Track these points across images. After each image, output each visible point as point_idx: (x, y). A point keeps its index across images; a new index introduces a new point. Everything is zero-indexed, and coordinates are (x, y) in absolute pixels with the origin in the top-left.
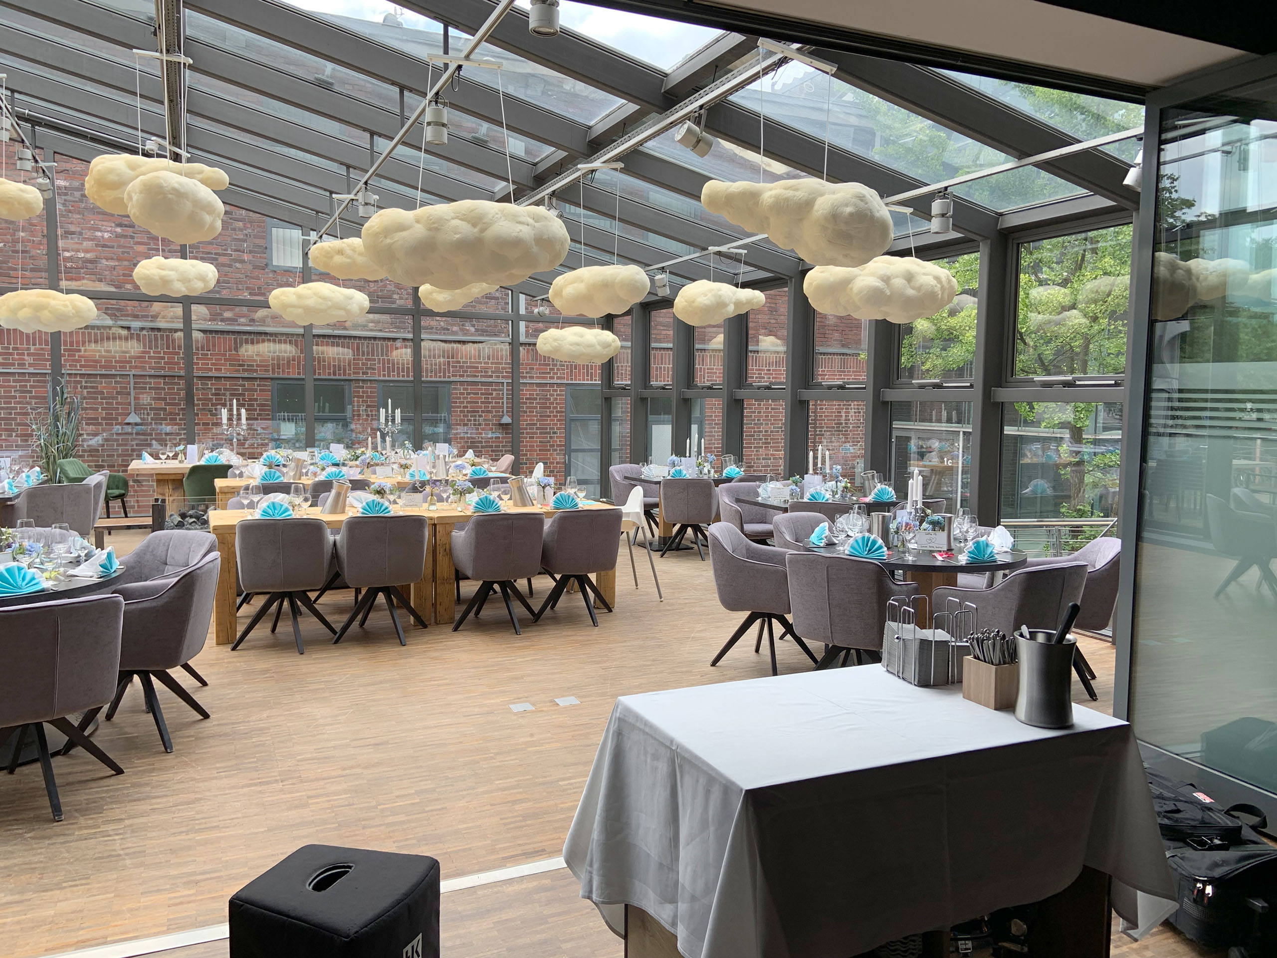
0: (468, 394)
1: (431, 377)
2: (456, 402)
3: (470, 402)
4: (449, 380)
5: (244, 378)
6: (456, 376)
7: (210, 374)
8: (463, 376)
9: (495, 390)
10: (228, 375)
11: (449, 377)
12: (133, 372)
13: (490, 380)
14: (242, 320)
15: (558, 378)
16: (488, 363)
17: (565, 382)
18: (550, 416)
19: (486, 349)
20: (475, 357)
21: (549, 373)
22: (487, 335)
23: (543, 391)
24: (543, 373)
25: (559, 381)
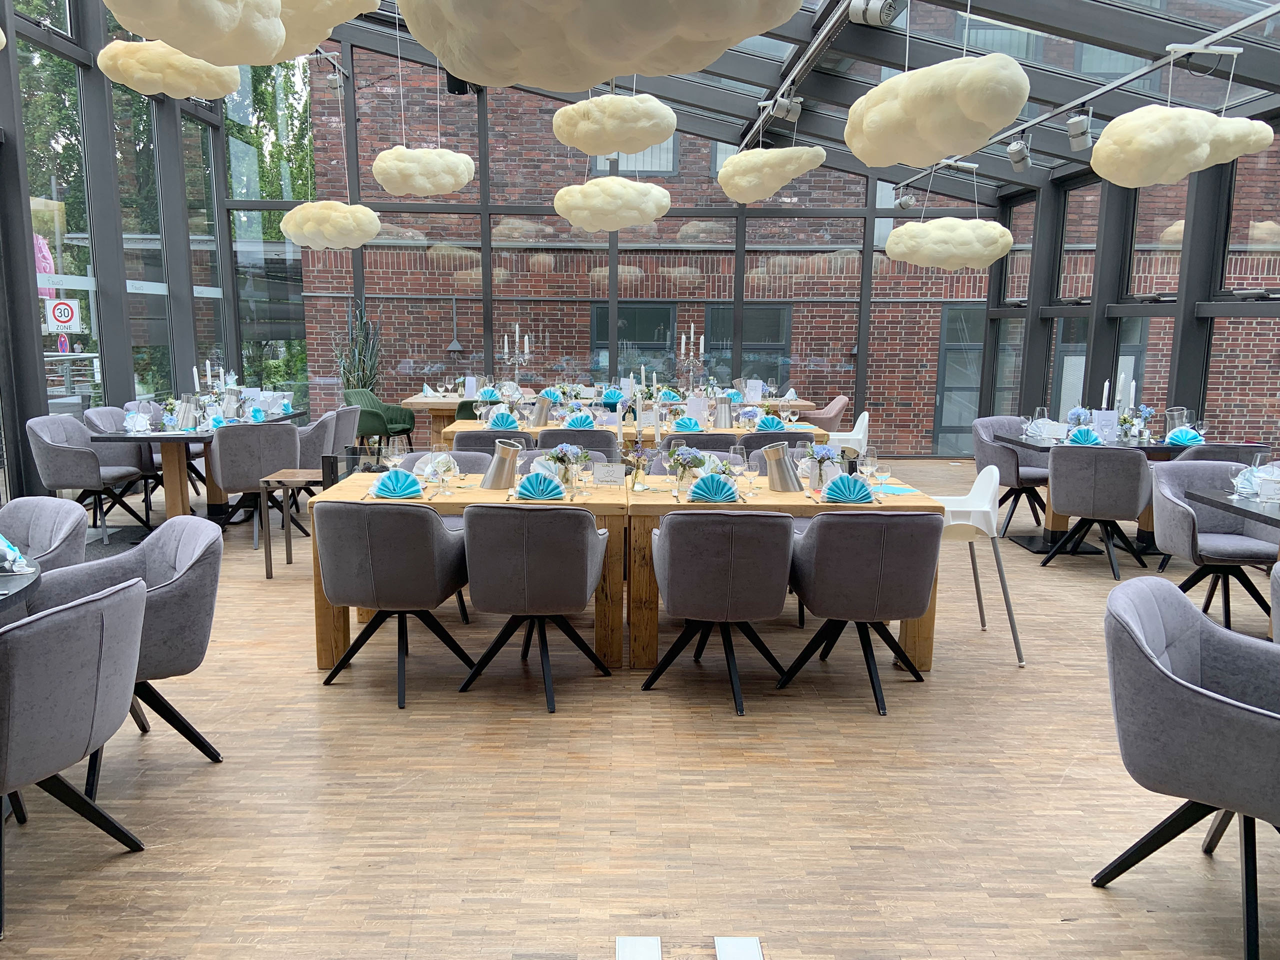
0: (813, 317)
1: (769, 296)
2: (797, 328)
3: (816, 328)
4: (790, 300)
5: (563, 302)
6: (799, 295)
7: (529, 298)
8: (808, 295)
9: (847, 312)
10: (547, 298)
11: (791, 297)
12: (456, 297)
13: (842, 299)
14: (564, 236)
15: (933, 295)
16: (840, 278)
17: (943, 300)
18: (918, 345)
19: (837, 260)
20: (824, 270)
21: (921, 289)
22: (841, 243)
23: (911, 312)
24: (912, 289)
25: (933, 299)
